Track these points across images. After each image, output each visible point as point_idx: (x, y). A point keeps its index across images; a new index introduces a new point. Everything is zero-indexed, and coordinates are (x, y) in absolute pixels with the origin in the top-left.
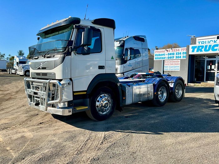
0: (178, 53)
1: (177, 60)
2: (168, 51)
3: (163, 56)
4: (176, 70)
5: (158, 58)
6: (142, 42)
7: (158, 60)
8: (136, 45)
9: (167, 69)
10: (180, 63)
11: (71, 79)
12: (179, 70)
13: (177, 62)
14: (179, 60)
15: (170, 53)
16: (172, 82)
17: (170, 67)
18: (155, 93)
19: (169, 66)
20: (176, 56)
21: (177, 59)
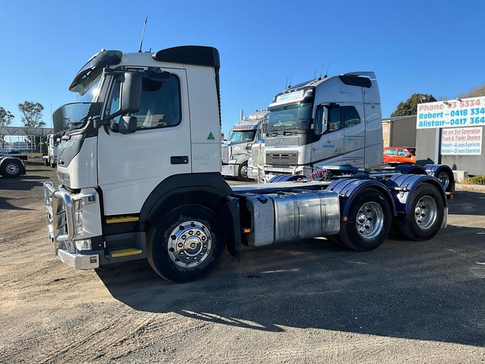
0: (477, 109)
1: (473, 128)
2: (450, 105)
3: (439, 119)
4: (470, 154)
5: (426, 123)
6: (365, 89)
7: (427, 127)
8: (347, 97)
9: (449, 151)
10: (481, 134)
11: (99, 190)
12: (480, 154)
13: (473, 132)
14: (478, 128)
15: (455, 110)
16: (405, 189)
17: (456, 146)
18: (346, 219)
19: (453, 143)
20: (472, 119)
21: (475, 124)
